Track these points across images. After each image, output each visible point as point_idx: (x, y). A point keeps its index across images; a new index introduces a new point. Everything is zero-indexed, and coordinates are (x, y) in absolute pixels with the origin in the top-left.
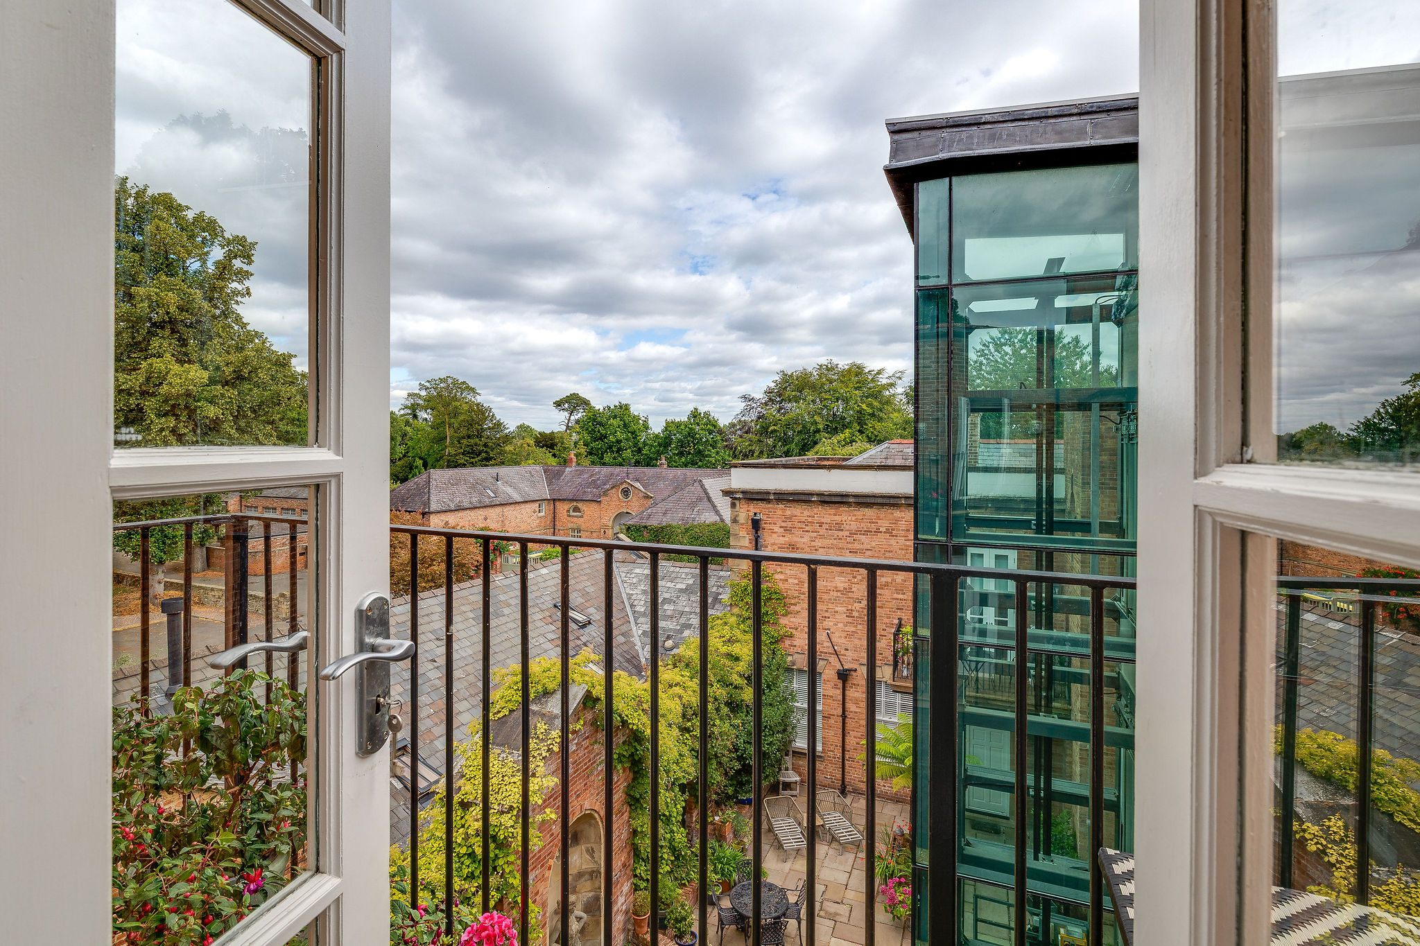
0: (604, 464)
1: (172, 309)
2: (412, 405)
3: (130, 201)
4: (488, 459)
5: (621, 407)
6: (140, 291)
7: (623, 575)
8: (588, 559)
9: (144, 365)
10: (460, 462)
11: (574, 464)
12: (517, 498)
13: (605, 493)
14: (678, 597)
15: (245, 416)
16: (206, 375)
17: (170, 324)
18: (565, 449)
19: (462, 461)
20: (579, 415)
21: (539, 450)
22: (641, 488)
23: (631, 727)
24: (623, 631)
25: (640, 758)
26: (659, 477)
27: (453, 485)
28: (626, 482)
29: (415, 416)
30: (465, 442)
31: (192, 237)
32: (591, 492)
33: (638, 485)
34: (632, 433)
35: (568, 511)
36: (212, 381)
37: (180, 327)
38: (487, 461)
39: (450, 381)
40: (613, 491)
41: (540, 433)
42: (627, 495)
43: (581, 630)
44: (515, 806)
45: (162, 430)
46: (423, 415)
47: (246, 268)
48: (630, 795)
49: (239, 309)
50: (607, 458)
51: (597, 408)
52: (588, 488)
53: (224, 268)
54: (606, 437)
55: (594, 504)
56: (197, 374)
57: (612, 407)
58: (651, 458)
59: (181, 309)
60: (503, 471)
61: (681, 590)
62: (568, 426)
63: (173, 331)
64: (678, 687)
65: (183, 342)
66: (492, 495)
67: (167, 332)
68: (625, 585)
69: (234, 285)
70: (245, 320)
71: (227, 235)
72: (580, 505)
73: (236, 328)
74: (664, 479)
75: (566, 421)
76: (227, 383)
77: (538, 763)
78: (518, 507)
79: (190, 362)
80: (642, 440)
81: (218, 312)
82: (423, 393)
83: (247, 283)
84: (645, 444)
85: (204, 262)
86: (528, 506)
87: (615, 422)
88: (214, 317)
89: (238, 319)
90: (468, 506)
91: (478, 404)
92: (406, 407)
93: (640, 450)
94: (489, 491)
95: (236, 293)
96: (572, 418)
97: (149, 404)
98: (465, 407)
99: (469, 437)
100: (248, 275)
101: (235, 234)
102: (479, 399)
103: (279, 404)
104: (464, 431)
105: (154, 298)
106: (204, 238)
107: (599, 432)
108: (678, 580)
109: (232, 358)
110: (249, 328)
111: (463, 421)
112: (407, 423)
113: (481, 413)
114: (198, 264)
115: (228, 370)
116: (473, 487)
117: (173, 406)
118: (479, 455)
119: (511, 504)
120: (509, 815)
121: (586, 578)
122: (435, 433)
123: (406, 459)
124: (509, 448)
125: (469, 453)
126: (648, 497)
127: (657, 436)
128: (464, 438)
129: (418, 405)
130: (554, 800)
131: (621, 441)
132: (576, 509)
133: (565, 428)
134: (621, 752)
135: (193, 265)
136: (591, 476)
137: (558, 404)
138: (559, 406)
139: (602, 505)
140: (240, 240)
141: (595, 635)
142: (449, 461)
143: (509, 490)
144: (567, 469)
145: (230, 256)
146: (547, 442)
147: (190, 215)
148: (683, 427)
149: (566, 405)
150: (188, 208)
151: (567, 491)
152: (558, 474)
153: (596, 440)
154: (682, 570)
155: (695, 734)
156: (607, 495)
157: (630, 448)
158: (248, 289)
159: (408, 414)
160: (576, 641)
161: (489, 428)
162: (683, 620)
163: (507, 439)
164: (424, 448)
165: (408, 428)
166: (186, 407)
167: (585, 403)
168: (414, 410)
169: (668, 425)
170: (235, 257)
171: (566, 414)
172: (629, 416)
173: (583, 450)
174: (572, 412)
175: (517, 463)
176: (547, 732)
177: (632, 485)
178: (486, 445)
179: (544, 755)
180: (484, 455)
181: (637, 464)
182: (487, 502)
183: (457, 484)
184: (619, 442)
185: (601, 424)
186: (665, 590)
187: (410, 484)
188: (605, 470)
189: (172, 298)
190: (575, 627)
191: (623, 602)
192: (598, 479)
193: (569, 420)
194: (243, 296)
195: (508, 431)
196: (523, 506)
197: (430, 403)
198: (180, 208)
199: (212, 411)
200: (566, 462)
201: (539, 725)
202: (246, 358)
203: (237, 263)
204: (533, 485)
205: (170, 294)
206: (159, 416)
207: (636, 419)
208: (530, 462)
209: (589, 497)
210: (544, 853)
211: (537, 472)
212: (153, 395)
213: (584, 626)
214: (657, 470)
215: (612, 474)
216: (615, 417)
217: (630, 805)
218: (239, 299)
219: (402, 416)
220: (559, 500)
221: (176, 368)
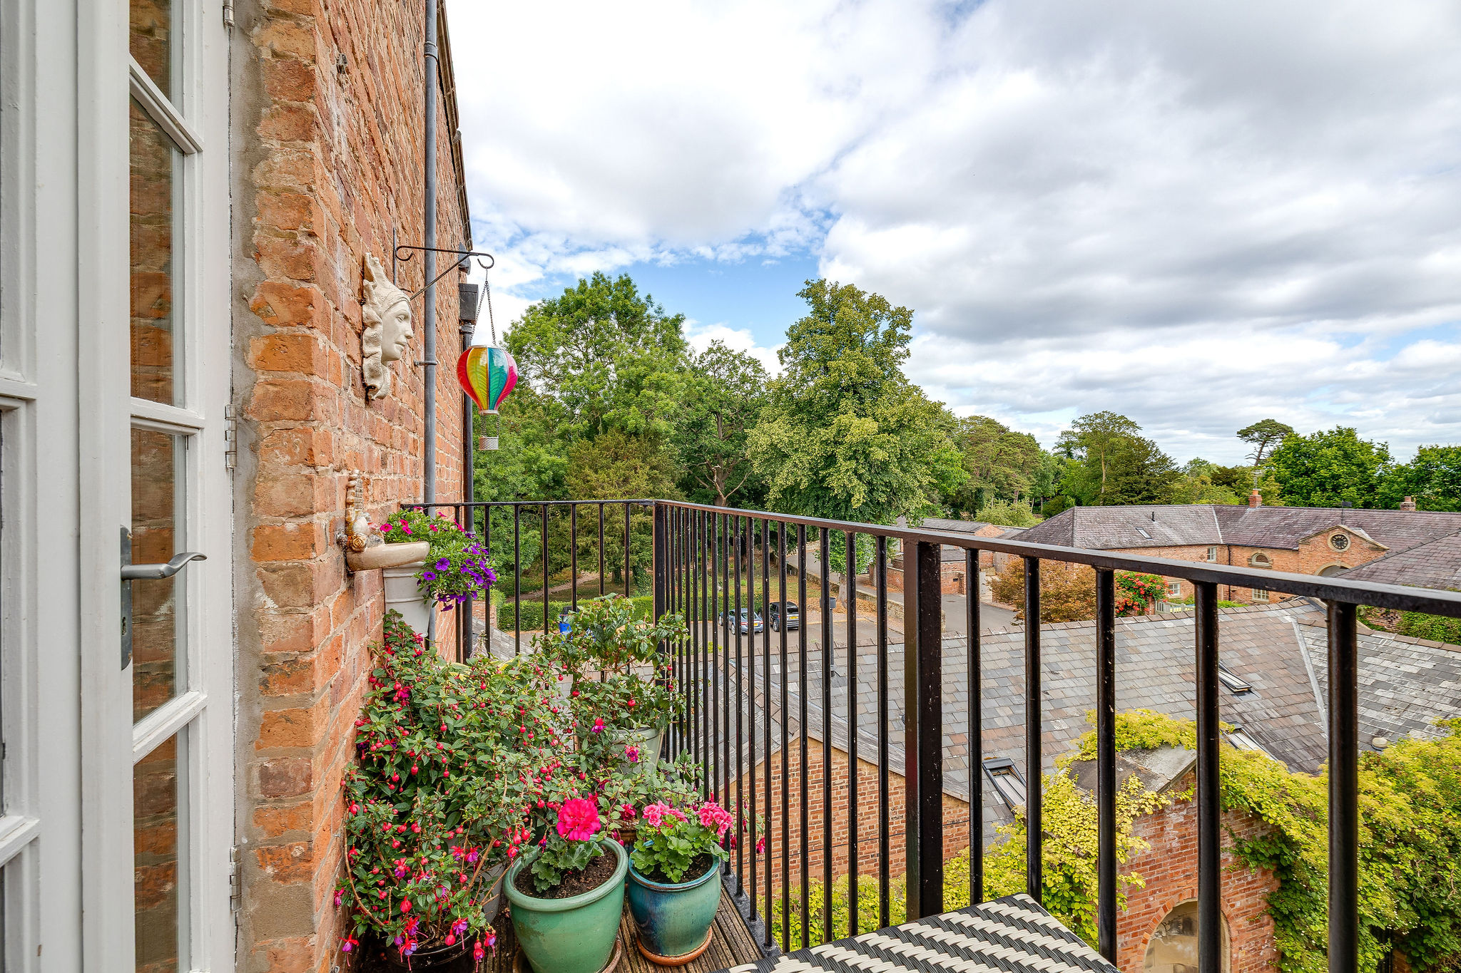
0: (1311, 505)
1: (854, 375)
2: (1067, 443)
3: (827, 297)
4: (1151, 498)
5: (1340, 433)
6: (832, 364)
7: (1310, 641)
8: (1254, 615)
9: (836, 420)
10: (1116, 501)
11: (1258, 504)
12: (1181, 542)
13: (1306, 541)
14: (1403, 683)
15: (907, 458)
16: (876, 425)
17: (854, 388)
18: (1247, 486)
19: (1120, 500)
20: (1277, 444)
21: (1214, 488)
22: (1367, 536)
23: (1265, 819)
24: (1303, 711)
25: (1289, 866)
26: (1399, 524)
27: (1099, 523)
28: (1339, 527)
29: (1070, 455)
30: (1123, 479)
31: (867, 316)
32: (1283, 539)
33: (1361, 532)
34: (1359, 466)
35: (1250, 560)
36: (882, 431)
37: (861, 389)
38: (1150, 499)
39: (1107, 416)
40: (1319, 538)
41: (1219, 469)
42: (1342, 544)
43: (1236, 697)
44: (1093, 854)
45: (847, 470)
46: (1077, 452)
47: (906, 333)
48: (1273, 906)
49: (902, 368)
50: (1315, 497)
51: (1302, 435)
52: (1279, 533)
53: (890, 338)
54: (1314, 472)
55: (1287, 553)
56: (870, 425)
57: (1326, 433)
58: (1392, 499)
59: (860, 374)
60: (1160, 510)
61: (1408, 675)
62: (1258, 459)
63: (855, 392)
64: (1370, 796)
65: (861, 400)
66: (1146, 536)
67: (851, 393)
68: (1312, 654)
69: (898, 349)
70: (906, 378)
71: (892, 308)
72: (1267, 553)
73: (900, 384)
74: (1408, 526)
75: (1257, 454)
76: (893, 431)
77: (1125, 820)
78: (1179, 551)
79: (865, 416)
80: (1377, 475)
81: (886, 373)
82: (1077, 430)
83: (907, 346)
84: (1381, 479)
85: (876, 333)
86: (1193, 550)
87: (1329, 452)
88: (884, 378)
89: (901, 377)
90: (1117, 546)
91: (1138, 439)
92: (1060, 446)
93: (1372, 488)
94: (1142, 531)
95: (899, 355)
96: (1265, 449)
97: (840, 451)
98: (1124, 443)
99: (1127, 474)
100: (908, 339)
101: (897, 306)
102: (1140, 434)
103: (932, 447)
104: (1121, 468)
105: (842, 369)
106: (876, 314)
107: (1303, 464)
108: (1403, 660)
109: (895, 410)
110: (909, 383)
111: (1121, 457)
112: (1061, 461)
113: (1144, 448)
114: (872, 336)
115: (893, 420)
116: (1123, 526)
117: (855, 452)
118: (1140, 493)
119: (1170, 546)
120: (1086, 862)
121: (1249, 638)
122: (1089, 471)
123: (1060, 497)
124: (1177, 486)
125: (1127, 491)
126: (1378, 549)
127: (1401, 470)
128: (1121, 475)
129: (1072, 443)
130: (1151, 869)
131: (1339, 476)
132: (1261, 558)
133: (1254, 461)
134: (1257, 847)
135: (869, 338)
136: (1284, 519)
137: (1244, 434)
138: (1246, 435)
139: (1301, 556)
140: (901, 311)
141: (1257, 707)
142: (1105, 500)
143: (1169, 532)
144: (1248, 510)
145: (894, 326)
146: (1227, 478)
147: (866, 298)
148: (1452, 456)
149: (1256, 435)
150: (864, 293)
151: (1248, 536)
152: (1236, 516)
153: (1298, 475)
154: (1412, 648)
155: (1402, 867)
156: (1308, 544)
157: (1355, 485)
158: (908, 350)
159: (1062, 452)
160: (1227, 708)
161: (1152, 464)
162: (1409, 715)
163: (1174, 475)
164: (1078, 487)
165: (1061, 466)
166: (864, 452)
167: (1286, 430)
168: (1069, 448)
169: (1423, 455)
170: (898, 326)
171: (1257, 445)
172: (1354, 444)
173: (1275, 488)
174: (1265, 442)
175: (1186, 502)
176: (1140, 790)
177: (1349, 533)
178: (1148, 483)
179: (1133, 812)
180: (1145, 493)
181: (1367, 505)
182: (1140, 542)
183: (1103, 523)
184: (1335, 477)
185: (1306, 455)
186: (1380, 670)
187: (1055, 520)
188: (1306, 512)
189: (853, 366)
190: (1227, 692)
191: (1307, 675)
192: (1295, 523)
193: (1261, 451)
194: (904, 357)
195: (1175, 467)
196: (1186, 550)
197: (1084, 440)
198: (860, 294)
199: (879, 455)
200: (1248, 502)
201: (1131, 779)
202: (906, 409)
203: (899, 331)
204: (1200, 527)
205: (852, 363)
206: (845, 460)
207: (1366, 447)
208: (1204, 501)
209: (1281, 544)
210: (1138, 921)
211: (1206, 512)
212: (841, 443)
213: (1241, 693)
214: (1397, 513)
215: (1317, 518)
216: (1330, 446)
217: (1276, 920)
218: (901, 360)
219: (1056, 454)
220: (1237, 546)
221: (856, 421)
